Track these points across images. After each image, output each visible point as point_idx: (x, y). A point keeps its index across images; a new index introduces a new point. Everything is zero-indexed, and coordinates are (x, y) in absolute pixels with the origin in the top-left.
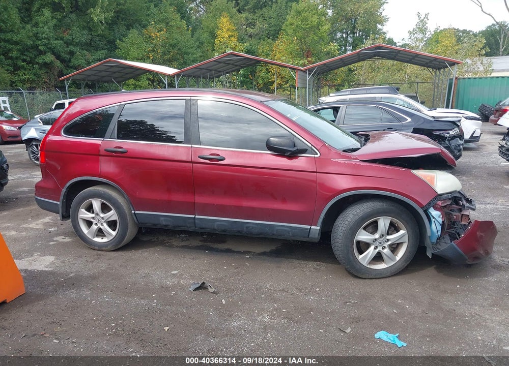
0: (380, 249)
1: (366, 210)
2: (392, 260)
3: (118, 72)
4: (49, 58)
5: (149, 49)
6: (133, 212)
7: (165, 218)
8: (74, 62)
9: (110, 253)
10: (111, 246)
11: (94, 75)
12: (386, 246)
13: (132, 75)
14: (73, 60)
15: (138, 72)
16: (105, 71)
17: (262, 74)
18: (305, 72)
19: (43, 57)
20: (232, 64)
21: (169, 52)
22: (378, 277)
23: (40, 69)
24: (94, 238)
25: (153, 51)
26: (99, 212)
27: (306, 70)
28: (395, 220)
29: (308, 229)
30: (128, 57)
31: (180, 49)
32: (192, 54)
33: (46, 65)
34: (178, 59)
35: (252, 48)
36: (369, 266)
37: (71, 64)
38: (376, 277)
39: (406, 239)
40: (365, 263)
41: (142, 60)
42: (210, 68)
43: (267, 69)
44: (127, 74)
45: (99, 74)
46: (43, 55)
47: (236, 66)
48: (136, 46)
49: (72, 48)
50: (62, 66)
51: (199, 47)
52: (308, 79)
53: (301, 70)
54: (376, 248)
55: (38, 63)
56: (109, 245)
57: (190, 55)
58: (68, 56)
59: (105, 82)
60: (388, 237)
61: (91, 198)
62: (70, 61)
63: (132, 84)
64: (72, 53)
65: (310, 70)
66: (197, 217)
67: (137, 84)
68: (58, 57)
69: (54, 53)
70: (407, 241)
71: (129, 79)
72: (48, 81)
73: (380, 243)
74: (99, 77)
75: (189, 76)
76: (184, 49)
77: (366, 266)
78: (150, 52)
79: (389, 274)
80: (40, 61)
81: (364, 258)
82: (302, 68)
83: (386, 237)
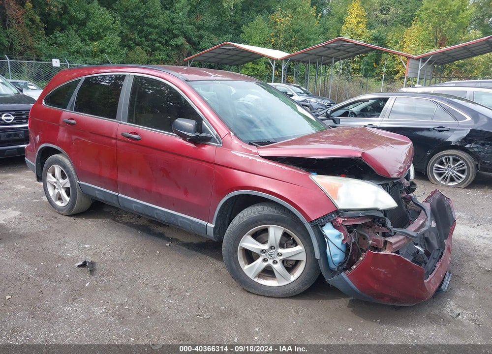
0: (270, 262)
1: (252, 214)
2: (286, 279)
3: (236, 55)
4: (181, 40)
5: (271, 34)
6: (78, 182)
7: (99, 192)
8: (203, 45)
9: (64, 216)
10: (65, 210)
11: (214, 57)
12: (278, 261)
13: (250, 59)
14: (201, 43)
15: (254, 56)
16: (223, 53)
17: (387, 62)
18: (418, 59)
19: (176, 40)
20: (344, 51)
21: (292, 37)
22: (267, 295)
23: (173, 50)
24: (56, 201)
25: (276, 36)
26: (58, 179)
27: (420, 58)
28: (289, 231)
29: (204, 226)
30: (251, 41)
31: (302, 35)
32: (314, 40)
33: (178, 47)
34: (300, 45)
35: (380, 35)
36: (256, 280)
37: (199, 47)
38: (264, 294)
39: (303, 257)
40: (251, 275)
41: (264, 44)
42: (330, 56)
43: (394, 57)
44: (245, 57)
45: (218, 57)
46: (176, 37)
47: (349, 52)
48: (259, 31)
49: (202, 32)
50: (192, 48)
51: (323, 33)
52: (420, 68)
53: (413, 58)
54: (265, 260)
55: (171, 46)
56: (64, 209)
57: (312, 41)
58: (197, 40)
59: (226, 64)
60: (281, 251)
61: (54, 164)
62: (199, 44)
63: (251, 68)
64: (201, 37)
65: (424, 59)
66: (120, 195)
67: (255, 67)
68: (189, 40)
69: (186, 37)
70: (305, 260)
71: (247, 62)
72: (177, 62)
73: (271, 255)
74: (218, 59)
75: (299, 61)
76: (306, 35)
77: (253, 279)
78: (272, 37)
79: (279, 294)
80: (173, 44)
81: (250, 270)
82: (414, 56)
83: (277, 249)
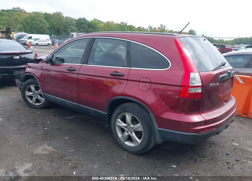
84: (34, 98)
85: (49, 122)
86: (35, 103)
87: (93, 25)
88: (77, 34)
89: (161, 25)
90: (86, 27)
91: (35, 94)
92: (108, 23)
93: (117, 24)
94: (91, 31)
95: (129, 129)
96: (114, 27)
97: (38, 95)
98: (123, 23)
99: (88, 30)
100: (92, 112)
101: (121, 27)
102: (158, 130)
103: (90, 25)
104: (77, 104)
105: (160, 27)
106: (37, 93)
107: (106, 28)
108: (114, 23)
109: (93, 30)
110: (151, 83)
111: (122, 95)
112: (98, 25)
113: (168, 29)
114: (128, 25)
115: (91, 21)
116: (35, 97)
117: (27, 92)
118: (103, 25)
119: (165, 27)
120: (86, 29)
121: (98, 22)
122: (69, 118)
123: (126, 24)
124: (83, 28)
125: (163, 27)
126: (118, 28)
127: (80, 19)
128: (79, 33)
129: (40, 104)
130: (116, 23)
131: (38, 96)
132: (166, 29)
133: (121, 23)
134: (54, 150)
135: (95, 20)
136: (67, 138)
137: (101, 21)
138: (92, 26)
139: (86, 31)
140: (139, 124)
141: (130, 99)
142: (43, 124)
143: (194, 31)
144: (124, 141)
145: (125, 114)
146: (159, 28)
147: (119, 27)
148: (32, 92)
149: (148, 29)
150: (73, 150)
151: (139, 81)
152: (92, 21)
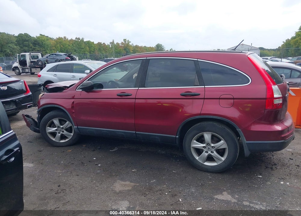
84: (58, 135)
85: (95, 158)
86: (60, 141)
87: (41, 43)
88: (30, 54)
89: (125, 40)
90: (31, 45)
91: (59, 129)
92: (60, 39)
93: (71, 40)
94: (39, 49)
95: (209, 148)
96: (68, 43)
97: (64, 130)
98: (79, 39)
99: (34, 49)
100: (157, 137)
101: (77, 44)
102: (246, 143)
103: (36, 43)
104: (135, 132)
105: (124, 42)
106: (62, 128)
107: (58, 45)
108: (67, 39)
109: (41, 48)
110: (234, 99)
111: (200, 114)
112: (47, 42)
113: (133, 44)
114: (85, 41)
115: (36, 36)
116: (59, 133)
117: (48, 128)
118: (53, 41)
119: (129, 42)
120: (31, 48)
121: (46, 38)
122: (112, 151)
123: (82, 40)
124: (26, 46)
125: (127, 42)
126: (73, 45)
127: (20, 35)
128: (32, 53)
129: (67, 140)
130: (69, 39)
131: (63, 132)
132: (131, 44)
133: (76, 38)
134: (135, 184)
135: (42, 36)
136: (135, 170)
137: (49, 37)
138: (39, 44)
139: (31, 50)
140: (222, 142)
141: (212, 117)
142: (90, 161)
143: (162, 45)
144: (202, 162)
145: (203, 133)
146: (122, 43)
147: (74, 43)
148: (55, 127)
149: (110, 45)
150: (154, 180)
151: (219, 99)
152: (38, 37)
